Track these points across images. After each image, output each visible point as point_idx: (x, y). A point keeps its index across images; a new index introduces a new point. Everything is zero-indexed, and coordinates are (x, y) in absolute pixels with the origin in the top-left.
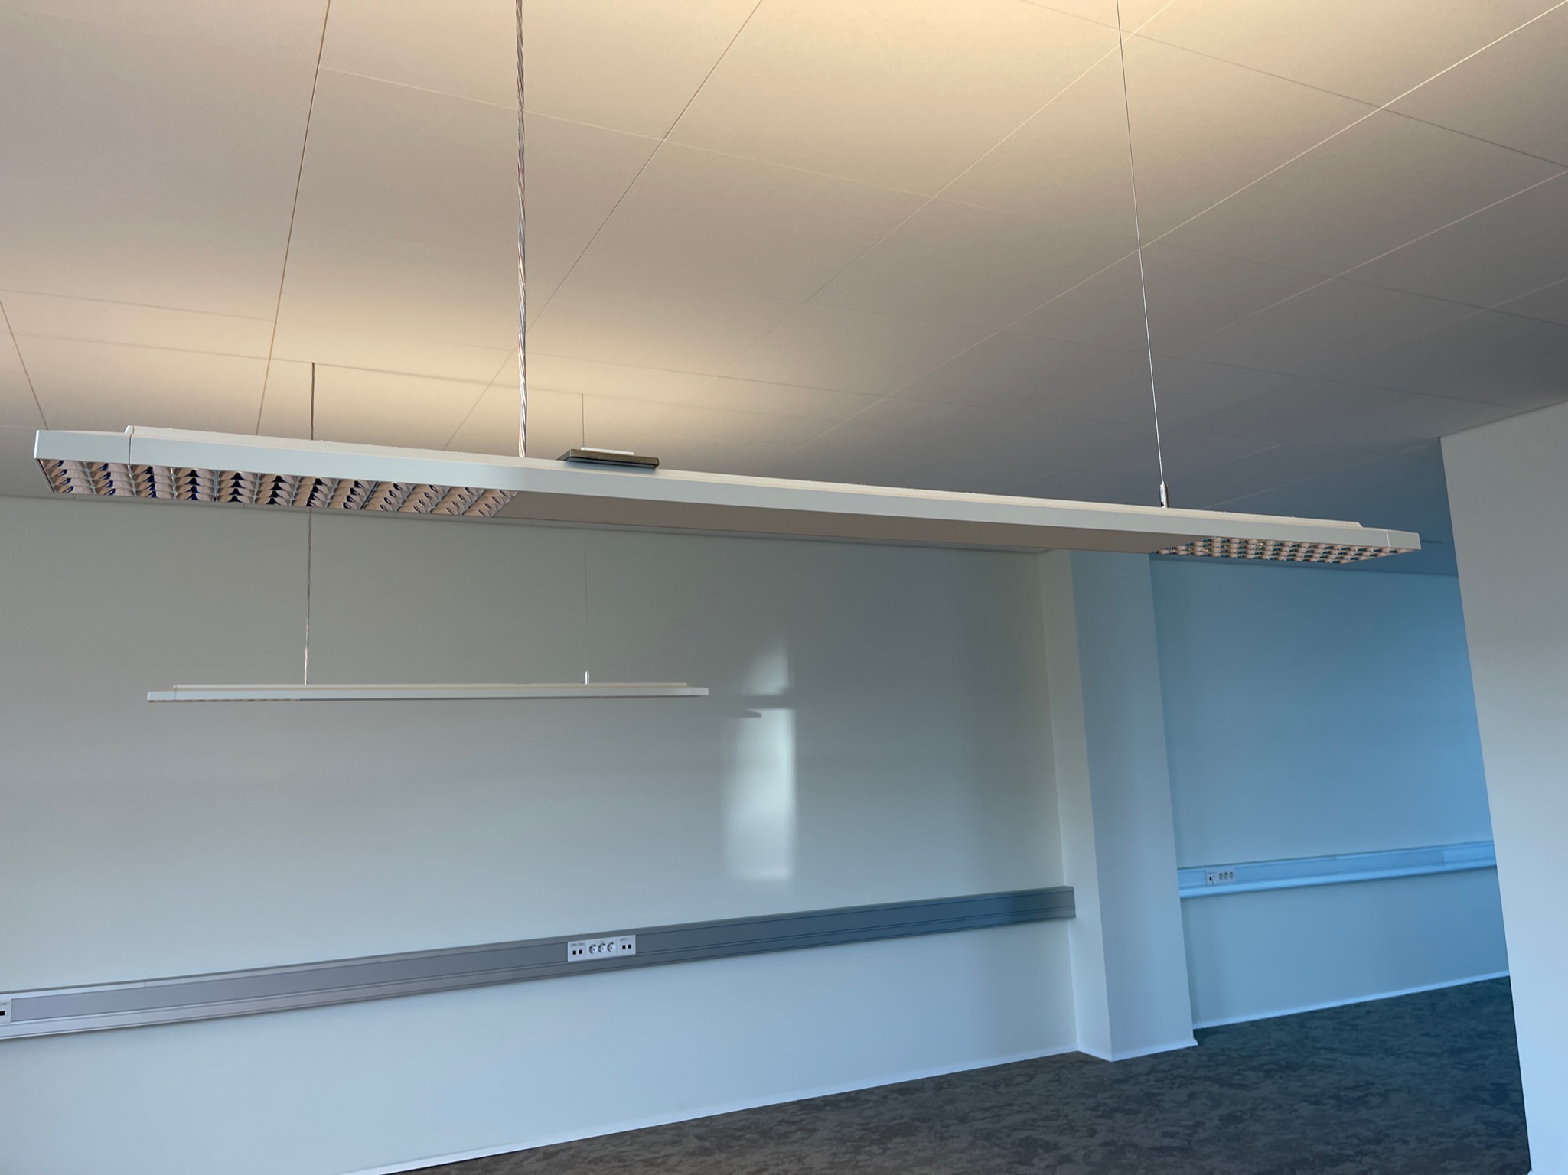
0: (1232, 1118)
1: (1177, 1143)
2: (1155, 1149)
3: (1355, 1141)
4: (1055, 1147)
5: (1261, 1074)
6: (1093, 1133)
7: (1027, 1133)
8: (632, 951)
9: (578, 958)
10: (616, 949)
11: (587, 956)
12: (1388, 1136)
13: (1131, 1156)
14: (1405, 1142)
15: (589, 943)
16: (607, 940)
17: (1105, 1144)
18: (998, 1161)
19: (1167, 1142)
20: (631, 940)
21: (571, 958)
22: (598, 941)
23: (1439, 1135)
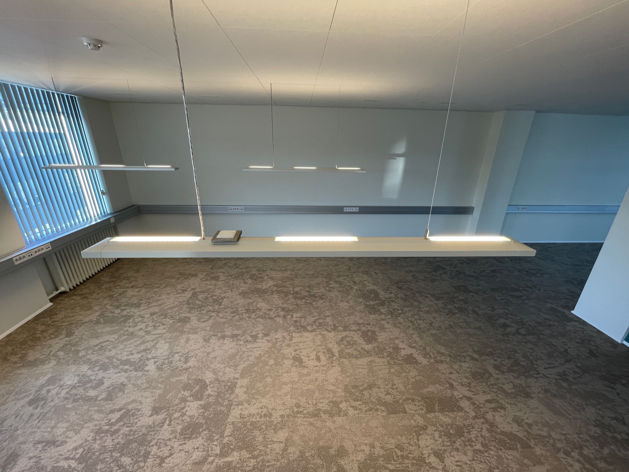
0: (495, 271)
1: (475, 275)
2: (469, 275)
3: (524, 286)
4: (445, 269)
5: (510, 260)
6: (456, 267)
7: (439, 264)
8: (358, 211)
9: (346, 211)
10: (354, 210)
11: (348, 211)
12: (536, 287)
13: (462, 276)
14: (540, 290)
15: (348, 208)
16: (352, 208)
17: (457, 271)
18: (429, 269)
19: (473, 274)
20: (358, 208)
21: (344, 211)
22: (350, 208)
23: (552, 291)
